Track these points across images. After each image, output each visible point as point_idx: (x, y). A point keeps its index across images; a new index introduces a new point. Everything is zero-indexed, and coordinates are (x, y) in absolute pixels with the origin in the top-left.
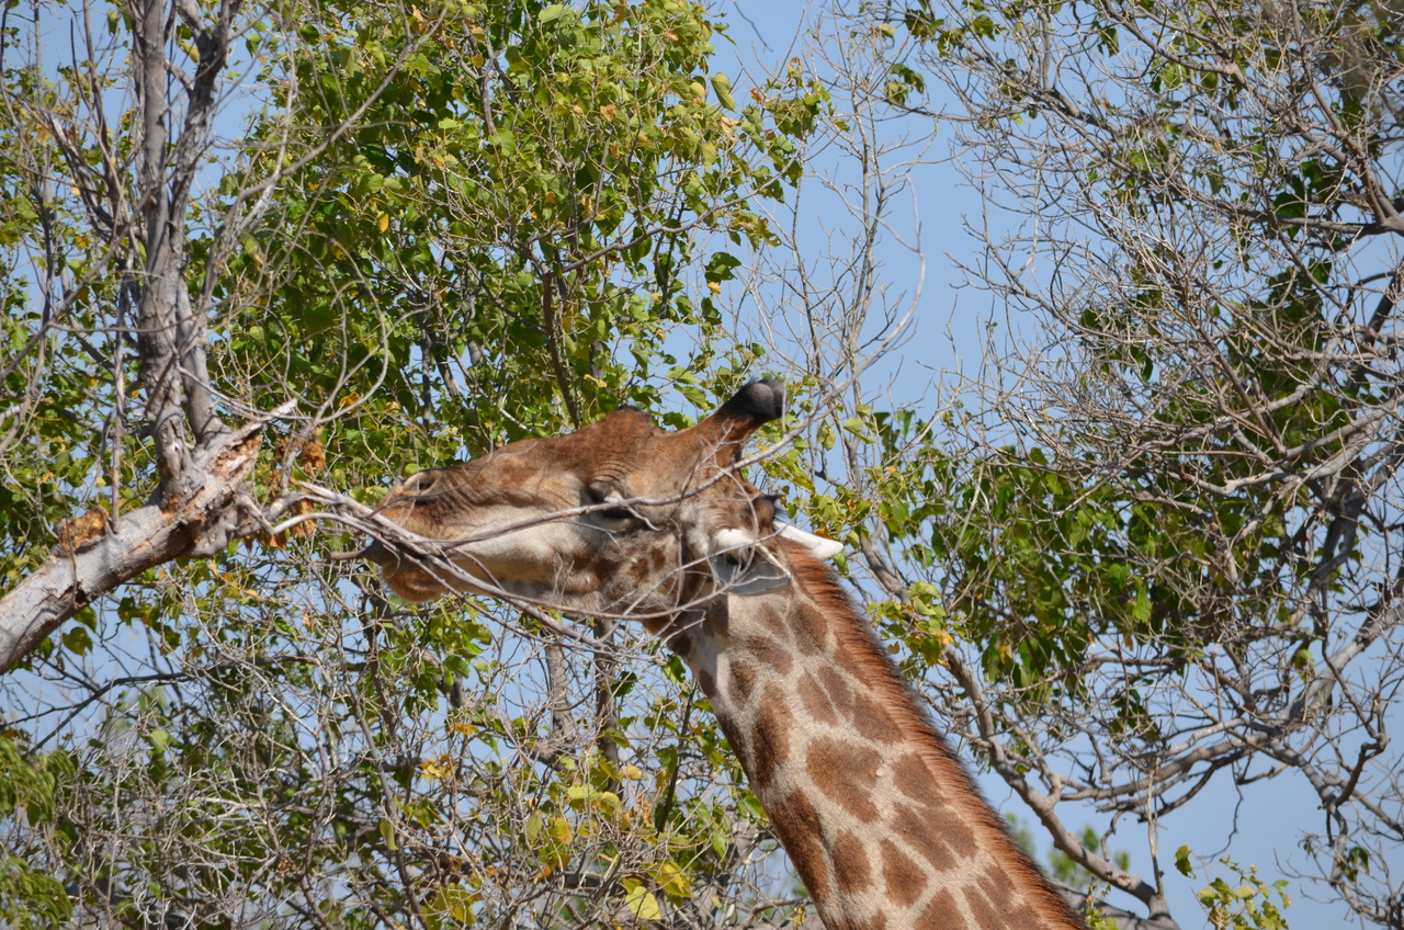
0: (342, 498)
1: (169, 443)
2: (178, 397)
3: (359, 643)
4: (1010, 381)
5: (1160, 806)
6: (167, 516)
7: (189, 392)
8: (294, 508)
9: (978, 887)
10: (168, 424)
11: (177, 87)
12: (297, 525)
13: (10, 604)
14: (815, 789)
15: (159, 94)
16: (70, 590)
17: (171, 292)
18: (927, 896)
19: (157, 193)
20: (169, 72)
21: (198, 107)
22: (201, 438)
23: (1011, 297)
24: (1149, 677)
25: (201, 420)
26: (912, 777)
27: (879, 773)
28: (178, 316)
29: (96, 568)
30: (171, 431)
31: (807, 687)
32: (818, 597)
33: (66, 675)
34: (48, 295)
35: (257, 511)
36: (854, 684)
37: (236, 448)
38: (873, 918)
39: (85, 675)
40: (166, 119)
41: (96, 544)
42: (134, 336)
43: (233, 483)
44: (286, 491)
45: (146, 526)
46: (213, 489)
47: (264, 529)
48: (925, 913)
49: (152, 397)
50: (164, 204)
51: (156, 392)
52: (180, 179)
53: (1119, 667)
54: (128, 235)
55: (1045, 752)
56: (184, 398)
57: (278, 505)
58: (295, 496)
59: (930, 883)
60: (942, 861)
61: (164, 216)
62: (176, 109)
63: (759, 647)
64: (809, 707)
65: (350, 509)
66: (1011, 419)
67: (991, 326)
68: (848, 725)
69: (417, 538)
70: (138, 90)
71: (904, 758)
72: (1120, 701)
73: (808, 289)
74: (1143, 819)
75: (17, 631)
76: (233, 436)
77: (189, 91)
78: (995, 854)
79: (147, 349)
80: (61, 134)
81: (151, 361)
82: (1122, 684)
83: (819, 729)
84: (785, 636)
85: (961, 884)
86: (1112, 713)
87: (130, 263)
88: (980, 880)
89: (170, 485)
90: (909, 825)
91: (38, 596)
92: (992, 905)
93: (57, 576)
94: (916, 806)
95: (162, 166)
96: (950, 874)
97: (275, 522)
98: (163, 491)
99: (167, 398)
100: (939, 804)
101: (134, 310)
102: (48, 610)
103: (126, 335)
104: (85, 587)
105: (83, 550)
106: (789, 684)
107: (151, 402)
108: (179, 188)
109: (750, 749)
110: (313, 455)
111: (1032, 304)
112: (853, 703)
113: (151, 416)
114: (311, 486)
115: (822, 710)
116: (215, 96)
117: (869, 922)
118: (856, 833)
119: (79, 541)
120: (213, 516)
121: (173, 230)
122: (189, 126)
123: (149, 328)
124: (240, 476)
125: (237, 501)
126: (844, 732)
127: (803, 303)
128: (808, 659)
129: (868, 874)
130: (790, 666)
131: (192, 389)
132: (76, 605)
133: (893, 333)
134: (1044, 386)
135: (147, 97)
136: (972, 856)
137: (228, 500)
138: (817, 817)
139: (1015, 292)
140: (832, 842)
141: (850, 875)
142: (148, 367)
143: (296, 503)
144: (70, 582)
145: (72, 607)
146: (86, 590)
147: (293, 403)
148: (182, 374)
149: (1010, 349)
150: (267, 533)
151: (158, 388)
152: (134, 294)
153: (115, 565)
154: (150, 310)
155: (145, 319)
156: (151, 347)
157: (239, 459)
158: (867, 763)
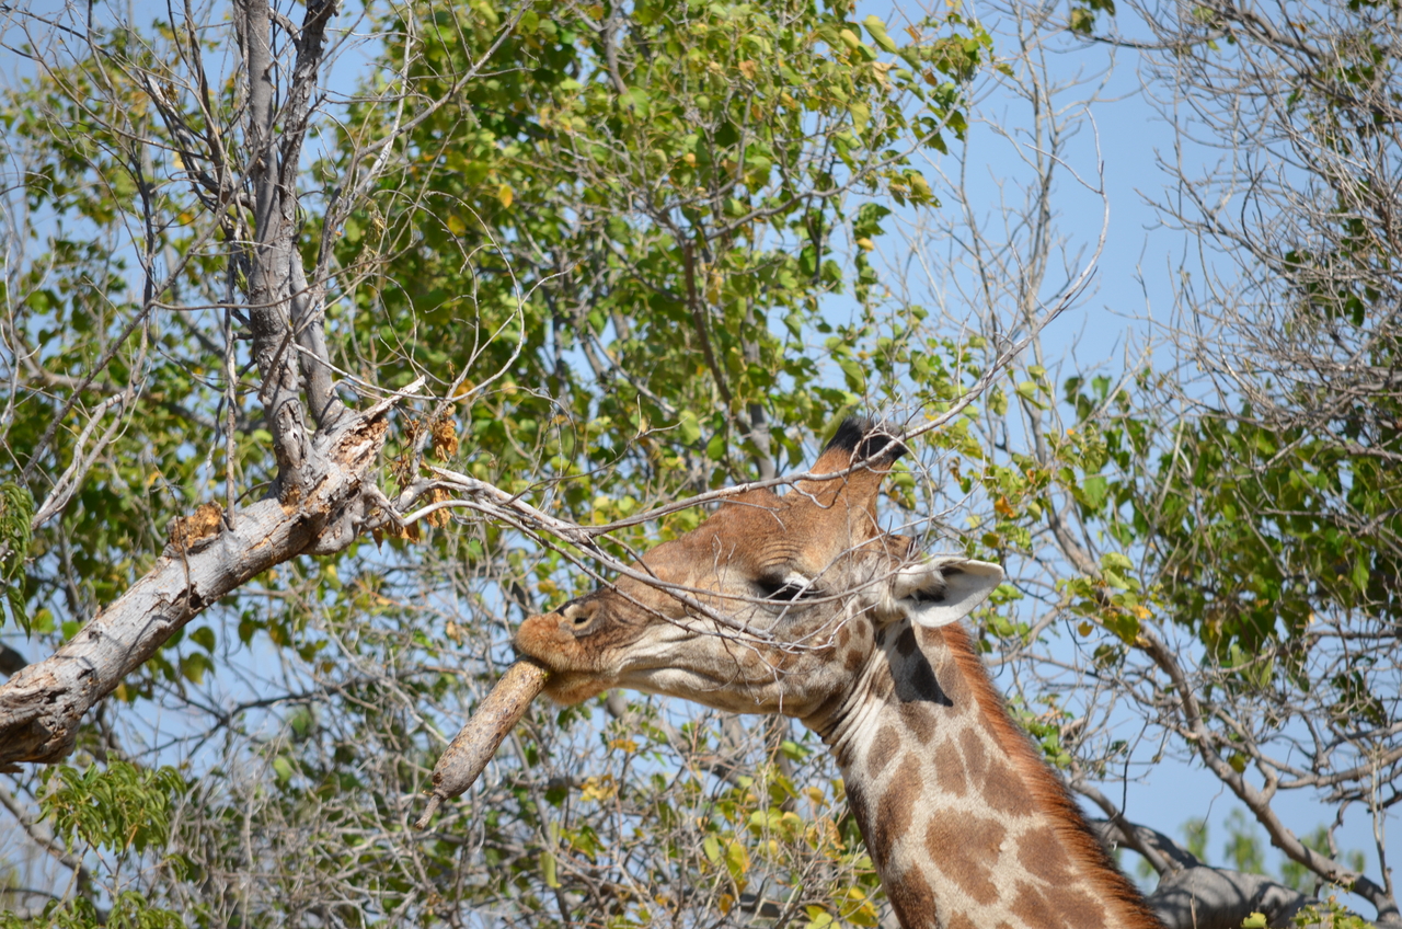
0: (479, 484)
1: (287, 430)
2: (294, 380)
3: (503, 655)
6: (288, 509)
7: (307, 372)
8: (427, 496)
10: (285, 408)
11: (283, 37)
12: (430, 514)
13: (118, 612)
14: (932, 865)
15: (264, 45)
16: (183, 594)
17: (284, 261)
19: (267, 157)
20: (274, 22)
21: (307, 60)
22: (321, 423)
23: (1208, 237)
24: (1373, 654)
25: (321, 403)
26: (1039, 852)
27: (1002, 847)
28: (292, 290)
29: (212, 568)
30: (289, 416)
31: (944, 759)
33: (189, 702)
34: (149, 271)
35: (386, 502)
36: (991, 748)
37: (360, 432)
39: (211, 701)
40: (272, 73)
41: (210, 542)
42: (246, 313)
43: (358, 471)
44: (417, 478)
45: (264, 521)
46: (337, 478)
47: (394, 519)
49: (266, 380)
50: (274, 167)
51: (271, 374)
52: (290, 138)
53: (1339, 641)
54: (235, 202)
56: (302, 379)
57: (409, 494)
58: (427, 483)
61: (273, 180)
62: (283, 62)
64: (940, 777)
65: (488, 495)
66: (1209, 368)
67: (1184, 270)
68: (976, 794)
70: (240, 43)
71: (1031, 832)
72: (1343, 682)
73: (981, 245)
74: (1371, 809)
75: (127, 641)
76: (352, 420)
77: (296, 42)
79: (259, 329)
80: (159, 94)
81: (264, 340)
82: (1346, 663)
83: (945, 801)
86: (1333, 695)
87: (238, 233)
89: (290, 475)
91: (148, 602)
93: (168, 579)
94: (1038, 883)
95: (271, 125)
97: (405, 512)
98: (282, 482)
99: (281, 382)
100: (1065, 883)
101: (245, 284)
102: (160, 617)
103: (236, 312)
104: (201, 591)
105: (196, 550)
107: (265, 385)
108: (289, 149)
109: (872, 822)
110: (445, 437)
111: (1228, 242)
112: (987, 769)
113: (267, 400)
114: (444, 471)
115: (951, 779)
116: (326, 47)
118: (971, 916)
119: (191, 540)
120: (337, 508)
121: (283, 195)
122: (297, 80)
123: (261, 302)
124: (366, 463)
125: (364, 491)
126: (973, 803)
127: (975, 261)
128: (953, 723)
130: (933, 733)
131: (312, 369)
132: (191, 610)
133: (1077, 283)
134: (1244, 329)
135: (250, 49)
137: (354, 490)
138: (932, 897)
139: (1210, 230)
140: (945, 924)
142: (262, 346)
143: (428, 491)
144: (184, 586)
145: (186, 612)
146: (201, 594)
147: (421, 381)
148: (300, 352)
149: (1210, 295)
150: (397, 525)
151: (273, 368)
152: (243, 266)
153: (232, 565)
154: (260, 283)
155: (256, 293)
156: (263, 324)
157: (366, 443)
158: (990, 838)
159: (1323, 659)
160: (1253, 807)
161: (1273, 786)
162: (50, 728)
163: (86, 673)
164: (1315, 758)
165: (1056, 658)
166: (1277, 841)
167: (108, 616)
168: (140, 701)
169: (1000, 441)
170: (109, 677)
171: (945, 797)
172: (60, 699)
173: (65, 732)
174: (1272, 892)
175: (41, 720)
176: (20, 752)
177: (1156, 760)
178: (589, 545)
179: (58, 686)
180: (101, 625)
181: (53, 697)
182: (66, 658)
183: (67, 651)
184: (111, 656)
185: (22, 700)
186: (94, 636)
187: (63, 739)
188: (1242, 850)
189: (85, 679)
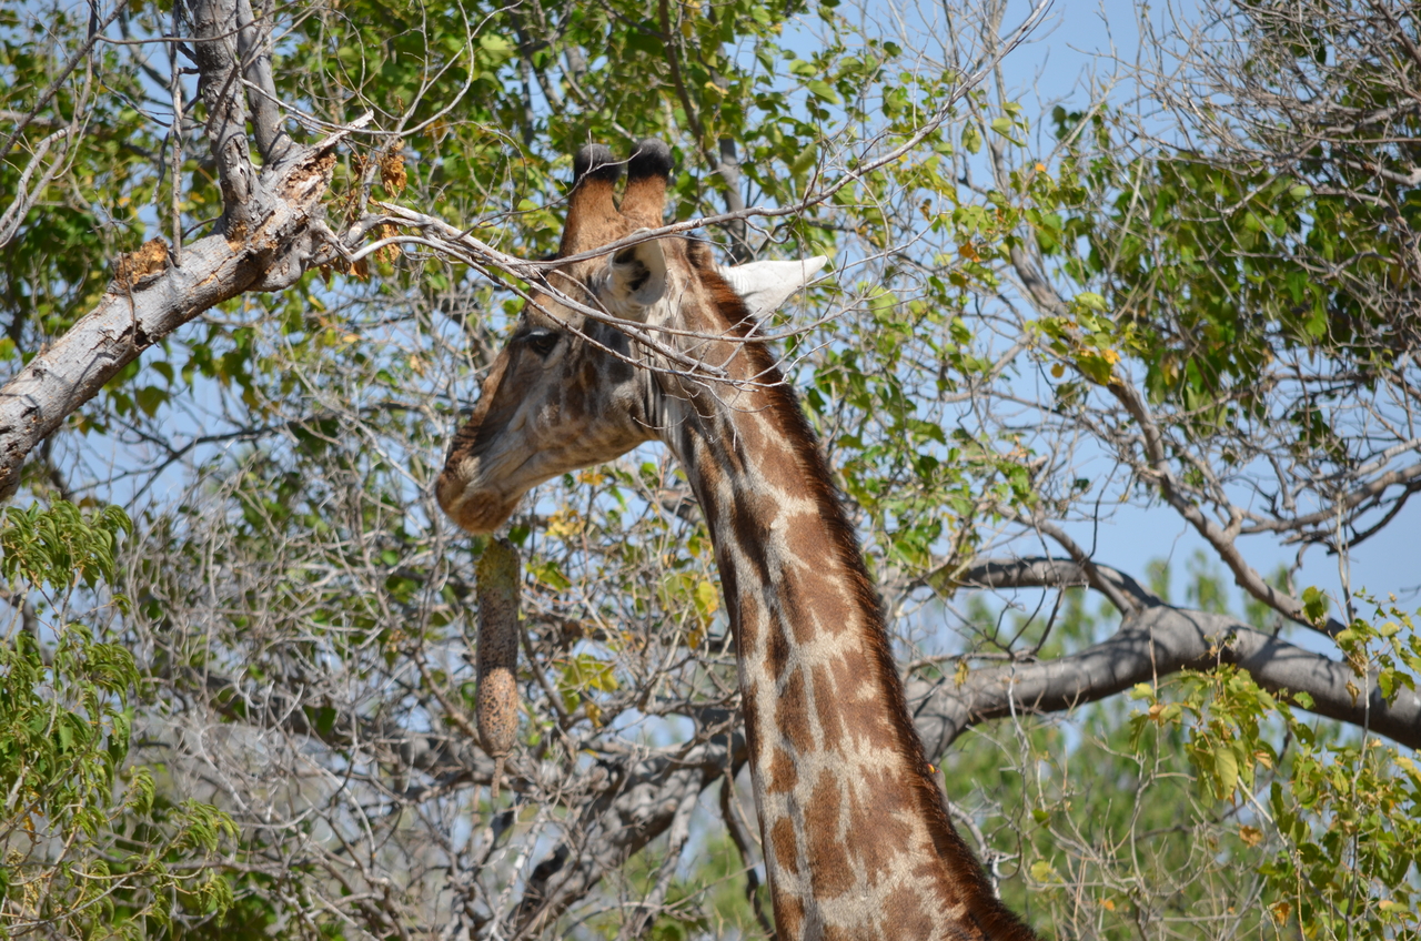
0: (429, 220)
1: (233, 165)
2: (241, 114)
4: (1170, 65)
5: (1351, 536)
6: (234, 245)
7: (255, 107)
8: (375, 232)
10: (231, 143)
12: (378, 250)
13: (63, 350)
16: (128, 331)
22: (269, 159)
25: (268, 137)
28: (239, 23)
29: (157, 305)
30: (236, 151)
34: (94, 4)
35: (333, 237)
36: (766, 429)
37: (308, 167)
41: (156, 279)
42: (191, 48)
43: (306, 206)
44: (365, 214)
45: (211, 257)
46: (284, 213)
47: (342, 255)
49: (213, 115)
51: (217, 108)
53: (1299, 384)
55: (1222, 481)
56: (249, 114)
57: (358, 230)
58: (375, 218)
65: (437, 231)
66: (1171, 104)
67: (1145, 6)
69: (512, 261)
71: (802, 515)
72: (1301, 420)
74: (1333, 550)
75: (72, 379)
76: (300, 155)
79: (206, 61)
81: (211, 74)
82: (1304, 401)
86: (1293, 434)
89: (236, 210)
91: (93, 340)
93: (112, 316)
94: (798, 564)
97: (354, 248)
98: (227, 216)
99: (229, 116)
101: (191, 16)
102: (105, 354)
103: (181, 47)
104: (145, 328)
105: (142, 286)
107: (212, 120)
110: (394, 172)
113: (213, 135)
114: (393, 207)
119: (137, 277)
120: (285, 243)
123: (208, 35)
124: (314, 198)
125: (311, 226)
131: (259, 104)
132: (136, 348)
134: (1208, 70)
137: (301, 226)
142: (209, 81)
143: (377, 227)
144: (130, 323)
145: (132, 349)
146: (147, 331)
147: (370, 115)
148: (246, 87)
149: (1169, 27)
150: (345, 261)
151: (219, 103)
153: (178, 302)
154: (207, 17)
155: (202, 28)
156: (210, 58)
157: (314, 178)
159: (1280, 400)
160: (1218, 546)
161: (1237, 527)
163: (30, 411)
164: (1273, 499)
165: (1018, 395)
167: (53, 354)
169: (961, 174)
170: (53, 415)
172: (3, 437)
173: (9, 471)
177: (1123, 499)
178: (539, 281)
180: (44, 362)
182: (10, 395)
183: (11, 389)
184: (55, 394)
186: (38, 373)
187: (7, 478)
188: (1206, 592)
189: (29, 417)
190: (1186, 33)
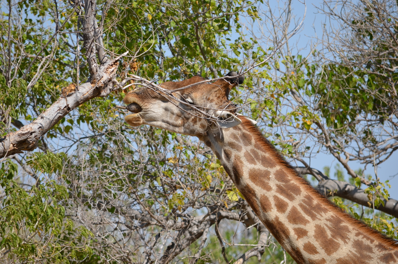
0: (143, 79)
1: (93, 64)
2: (95, 51)
4: (331, 40)
5: (378, 162)
6: (93, 85)
7: (98, 50)
8: (129, 82)
9: (302, 203)
10: (92, 59)
12: (130, 87)
13: (49, 112)
14: (252, 183)
16: (66, 107)
17: (92, 21)
18: (289, 209)
22: (102, 63)
23: (331, 16)
24: (374, 125)
25: (102, 57)
26: (280, 176)
27: (270, 177)
28: (94, 28)
29: (73, 100)
30: (93, 61)
31: (247, 155)
32: (249, 130)
34: (57, 23)
35: (118, 83)
36: (260, 153)
37: (112, 65)
38: (275, 218)
41: (73, 94)
43: (111, 75)
44: (126, 77)
45: (87, 88)
46: (106, 77)
48: (289, 214)
49: (87, 52)
51: (89, 50)
53: (366, 122)
54: (79, 5)
55: (345, 147)
56: (97, 51)
57: (124, 81)
58: (129, 78)
59: (289, 205)
60: (291, 198)
63: (231, 145)
64: (248, 160)
65: (145, 82)
66: (331, 50)
67: (325, 25)
68: (260, 164)
69: (164, 89)
71: (277, 171)
72: (365, 132)
73: (273, 17)
74: (373, 166)
75: (51, 119)
76: (110, 62)
78: (307, 191)
79: (85, 38)
81: (87, 41)
82: (367, 127)
84: (239, 141)
85: (297, 203)
86: (363, 135)
87: (80, 13)
88: (304, 201)
89: (93, 76)
90: (281, 190)
91: (57, 109)
92: (307, 207)
93: (62, 103)
94: (282, 184)
96: (294, 201)
97: (123, 86)
98: (91, 78)
99: (92, 52)
100: (288, 182)
101: (82, 26)
102: (59, 113)
104: (70, 106)
105: (69, 96)
106: (242, 154)
109: (232, 174)
110: (134, 66)
111: (337, 17)
112: (261, 158)
113: (87, 57)
114: (133, 75)
115: (252, 161)
117: (274, 220)
118: (266, 195)
119: (68, 93)
120: (106, 85)
121: (92, 4)
123: (86, 31)
124: (113, 73)
125: (113, 80)
126: (259, 166)
127: (271, 22)
128: (247, 147)
129: (271, 206)
130: (241, 149)
131: (99, 49)
132: (67, 111)
133: (298, 27)
134: (341, 41)
136: (300, 194)
137: (110, 80)
138: (254, 191)
139: (332, 14)
140: (259, 198)
141: (265, 207)
142: (86, 43)
143: (129, 81)
144: (66, 105)
146: (70, 107)
147: (128, 52)
148: (96, 44)
149: (331, 31)
150: (121, 89)
151: (89, 48)
152: (81, 21)
153: (78, 100)
154: (86, 26)
155: (85, 29)
156: (87, 37)
157: (113, 68)
158: (266, 174)
160: (343, 164)
161: (348, 159)
162: (31, 142)
163: (40, 127)
164: (358, 152)
166: (349, 173)
167: (46, 113)
168: (54, 138)
170: (46, 128)
171: (251, 165)
172: (33, 134)
173: (35, 143)
174: (348, 187)
175: (28, 140)
176: (23, 148)
177: (318, 152)
178: (171, 95)
179: (33, 131)
180: (44, 115)
181: (31, 134)
182: (35, 123)
183: (35, 121)
184: (47, 123)
185: (23, 134)
186: (42, 118)
187: (34, 145)
188: (339, 174)
189: (40, 129)
190: (335, 32)
